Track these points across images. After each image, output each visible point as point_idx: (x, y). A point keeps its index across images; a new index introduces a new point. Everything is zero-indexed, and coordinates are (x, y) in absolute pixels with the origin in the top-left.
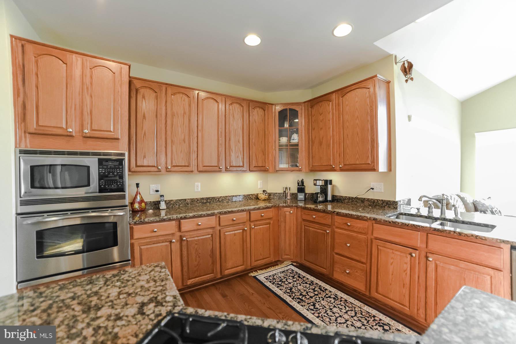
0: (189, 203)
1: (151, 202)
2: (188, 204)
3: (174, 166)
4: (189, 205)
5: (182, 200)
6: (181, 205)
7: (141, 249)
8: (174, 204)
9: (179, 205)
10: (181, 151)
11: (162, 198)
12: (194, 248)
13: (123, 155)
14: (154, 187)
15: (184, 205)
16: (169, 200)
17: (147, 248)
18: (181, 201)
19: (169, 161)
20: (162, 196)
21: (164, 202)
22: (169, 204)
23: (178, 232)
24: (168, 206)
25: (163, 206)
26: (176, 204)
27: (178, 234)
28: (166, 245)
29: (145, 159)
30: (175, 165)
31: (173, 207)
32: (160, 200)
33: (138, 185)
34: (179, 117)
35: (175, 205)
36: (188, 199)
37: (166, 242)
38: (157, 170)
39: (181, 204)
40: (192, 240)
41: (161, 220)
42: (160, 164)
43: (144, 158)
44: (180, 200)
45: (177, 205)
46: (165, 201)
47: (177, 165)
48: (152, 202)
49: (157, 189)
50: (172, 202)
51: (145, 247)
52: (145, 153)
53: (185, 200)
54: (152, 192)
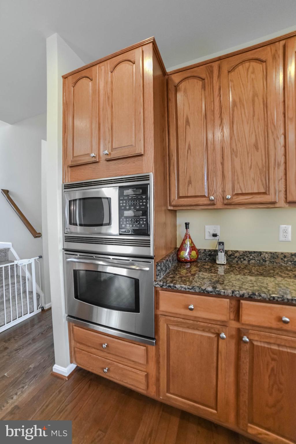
0: (267, 259)
1: (205, 250)
2: (266, 261)
3: (237, 194)
4: (267, 263)
5: (254, 252)
6: (253, 261)
7: (168, 329)
8: (240, 259)
9: (249, 261)
10: (249, 165)
11: (221, 247)
12: (268, 365)
13: (147, 178)
14: (210, 229)
15: (258, 262)
16: (232, 251)
17: (178, 332)
18: (253, 255)
19: (229, 186)
20: (221, 243)
21: (223, 254)
22: (232, 257)
23: (234, 320)
24: (231, 260)
25: (221, 259)
26: (243, 258)
27: (234, 325)
28: (209, 338)
29: (190, 185)
30: (240, 192)
31: (239, 262)
32: (217, 249)
33: (187, 225)
34: (243, 105)
35: (242, 260)
36: (266, 253)
37: (209, 331)
38: (209, 202)
39: (252, 259)
40: (264, 347)
41: (202, 291)
42: (213, 193)
43: (188, 185)
44: (250, 253)
45: (245, 260)
46: (226, 252)
47: (244, 192)
48: (207, 251)
49: (215, 233)
50: (237, 255)
51: (176, 328)
52: (190, 177)
53: (260, 253)
54: (208, 237)
